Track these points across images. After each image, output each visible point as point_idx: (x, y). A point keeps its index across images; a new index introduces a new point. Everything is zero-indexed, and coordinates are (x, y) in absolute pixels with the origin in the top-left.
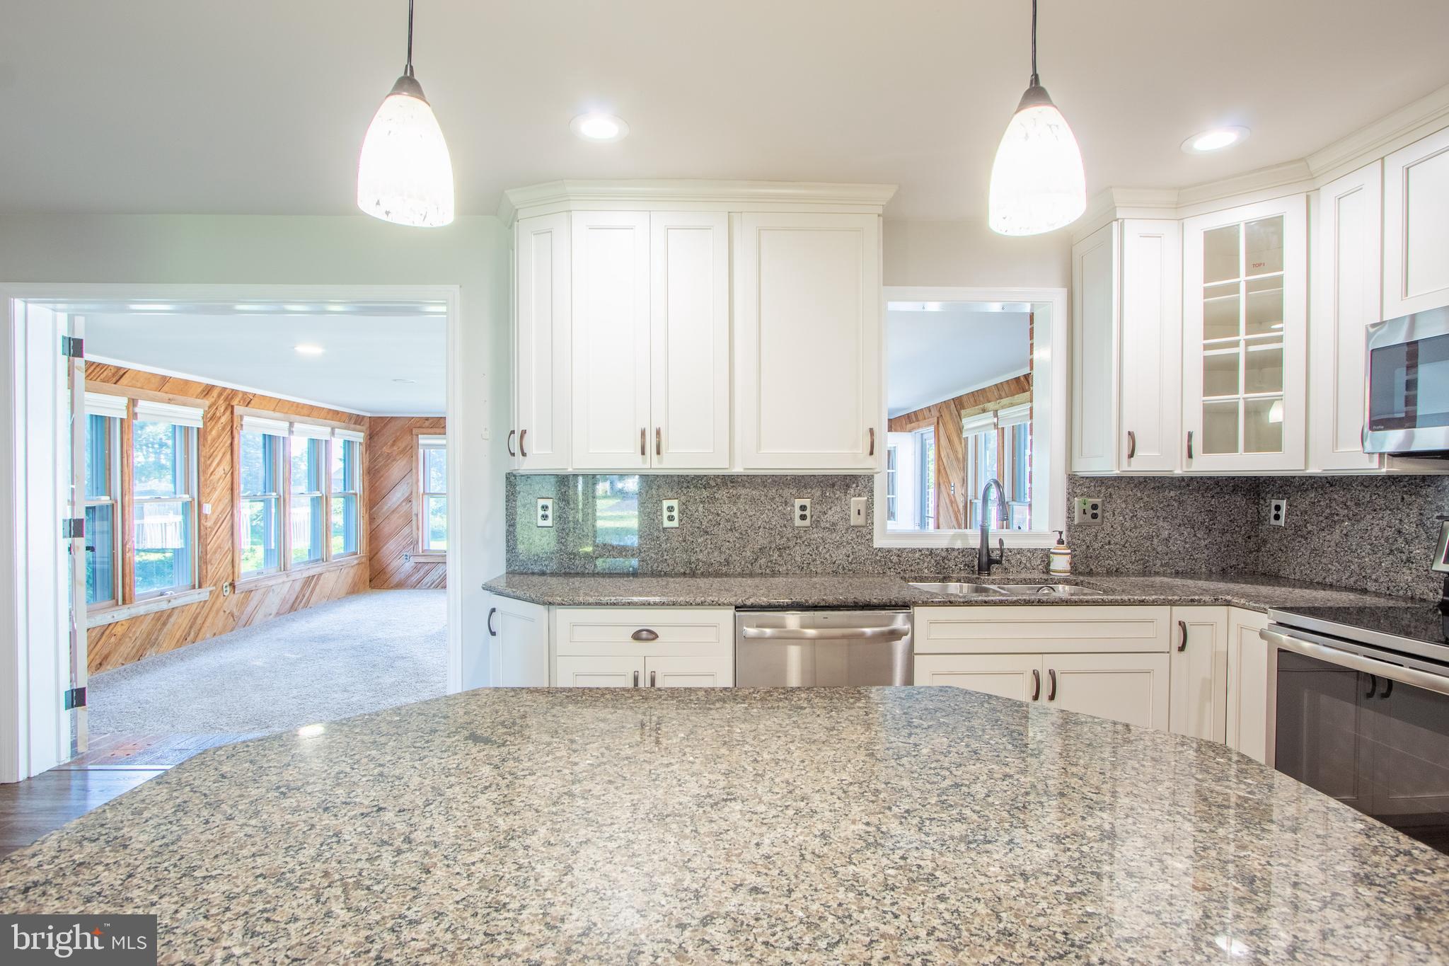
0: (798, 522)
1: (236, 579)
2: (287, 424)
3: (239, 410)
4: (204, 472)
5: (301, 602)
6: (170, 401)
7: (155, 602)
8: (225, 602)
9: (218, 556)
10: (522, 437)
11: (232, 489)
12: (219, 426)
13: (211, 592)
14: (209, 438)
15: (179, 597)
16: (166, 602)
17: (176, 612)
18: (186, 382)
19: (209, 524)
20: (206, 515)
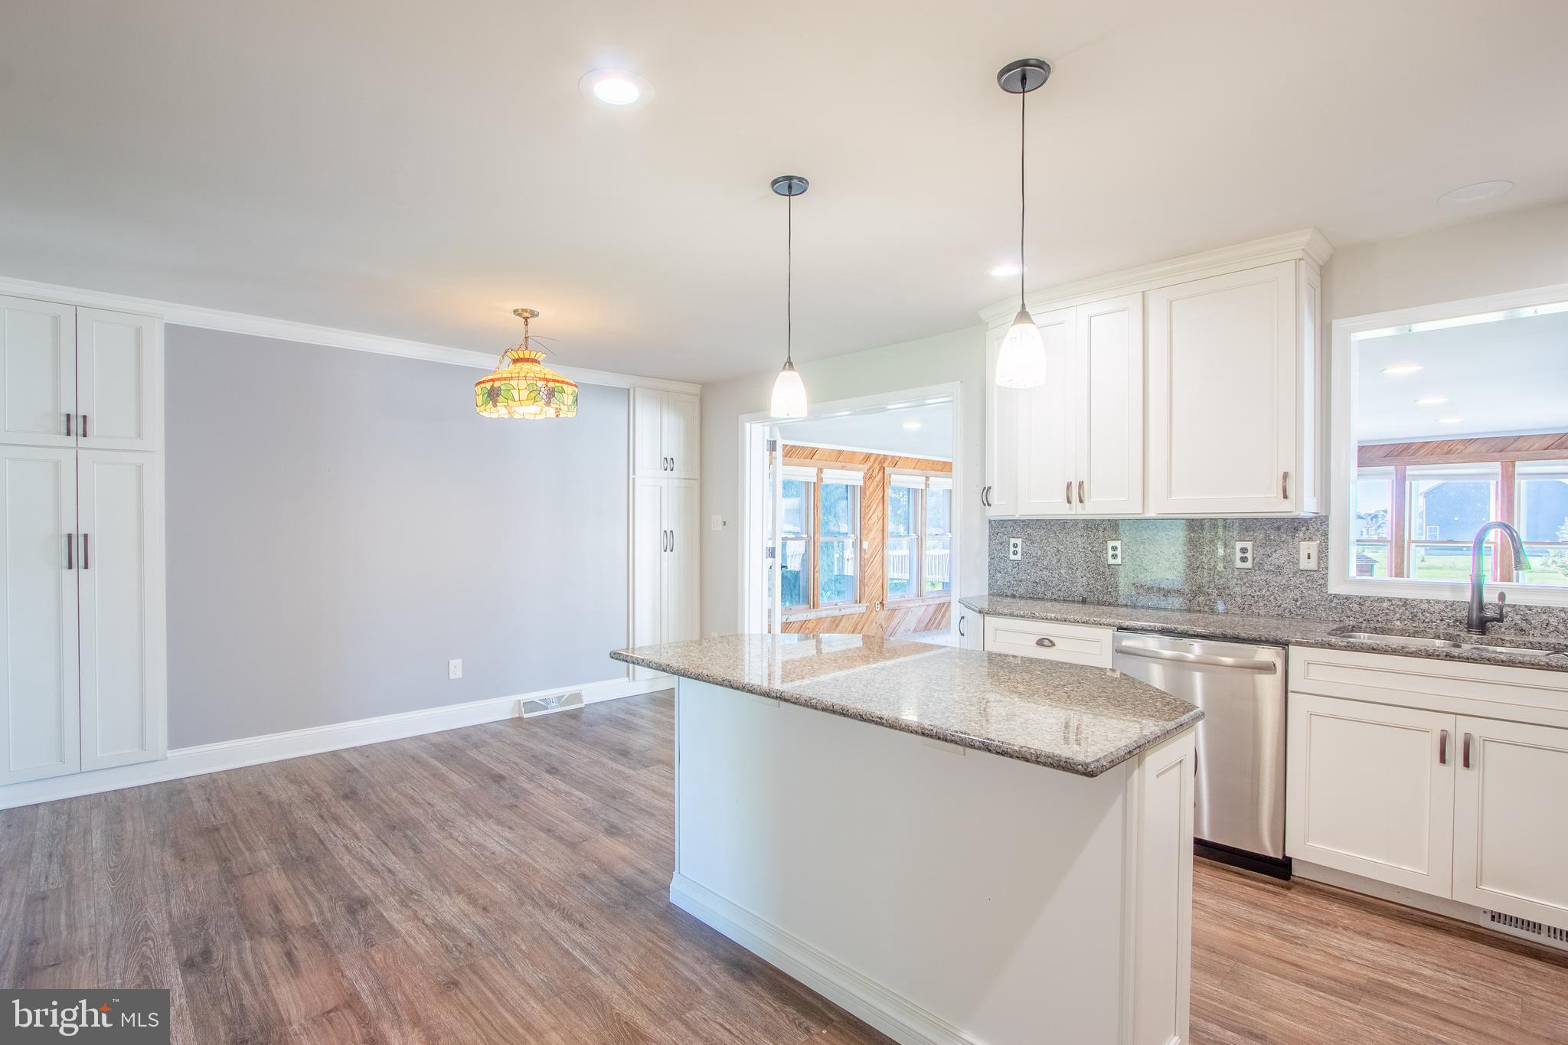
0: (1239, 564)
1: (884, 600)
2: (924, 479)
3: (888, 470)
4: (864, 518)
5: (934, 623)
6: (843, 468)
7: (832, 609)
8: (877, 615)
9: (873, 581)
10: (988, 491)
11: (883, 531)
12: (875, 483)
13: (867, 607)
14: (868, 493)
15: (847, 608)
16: (838, 611)
17: (845, 618)
18: (854, 453)
19: (867, 556)
20: (865, 550)
